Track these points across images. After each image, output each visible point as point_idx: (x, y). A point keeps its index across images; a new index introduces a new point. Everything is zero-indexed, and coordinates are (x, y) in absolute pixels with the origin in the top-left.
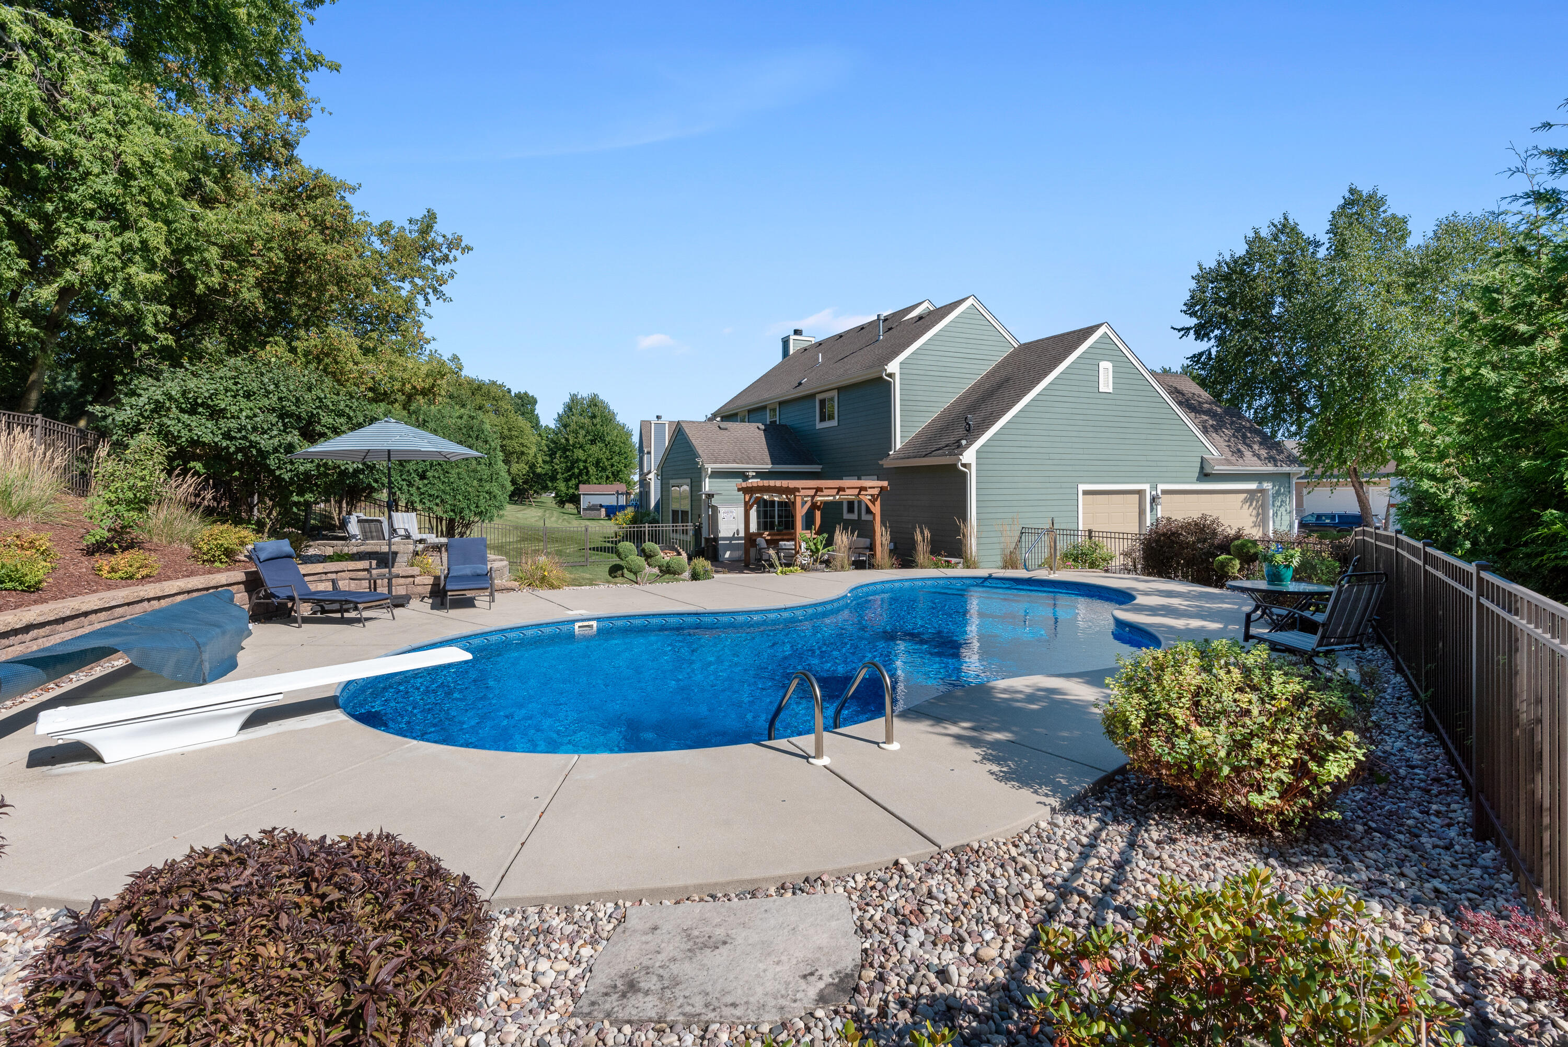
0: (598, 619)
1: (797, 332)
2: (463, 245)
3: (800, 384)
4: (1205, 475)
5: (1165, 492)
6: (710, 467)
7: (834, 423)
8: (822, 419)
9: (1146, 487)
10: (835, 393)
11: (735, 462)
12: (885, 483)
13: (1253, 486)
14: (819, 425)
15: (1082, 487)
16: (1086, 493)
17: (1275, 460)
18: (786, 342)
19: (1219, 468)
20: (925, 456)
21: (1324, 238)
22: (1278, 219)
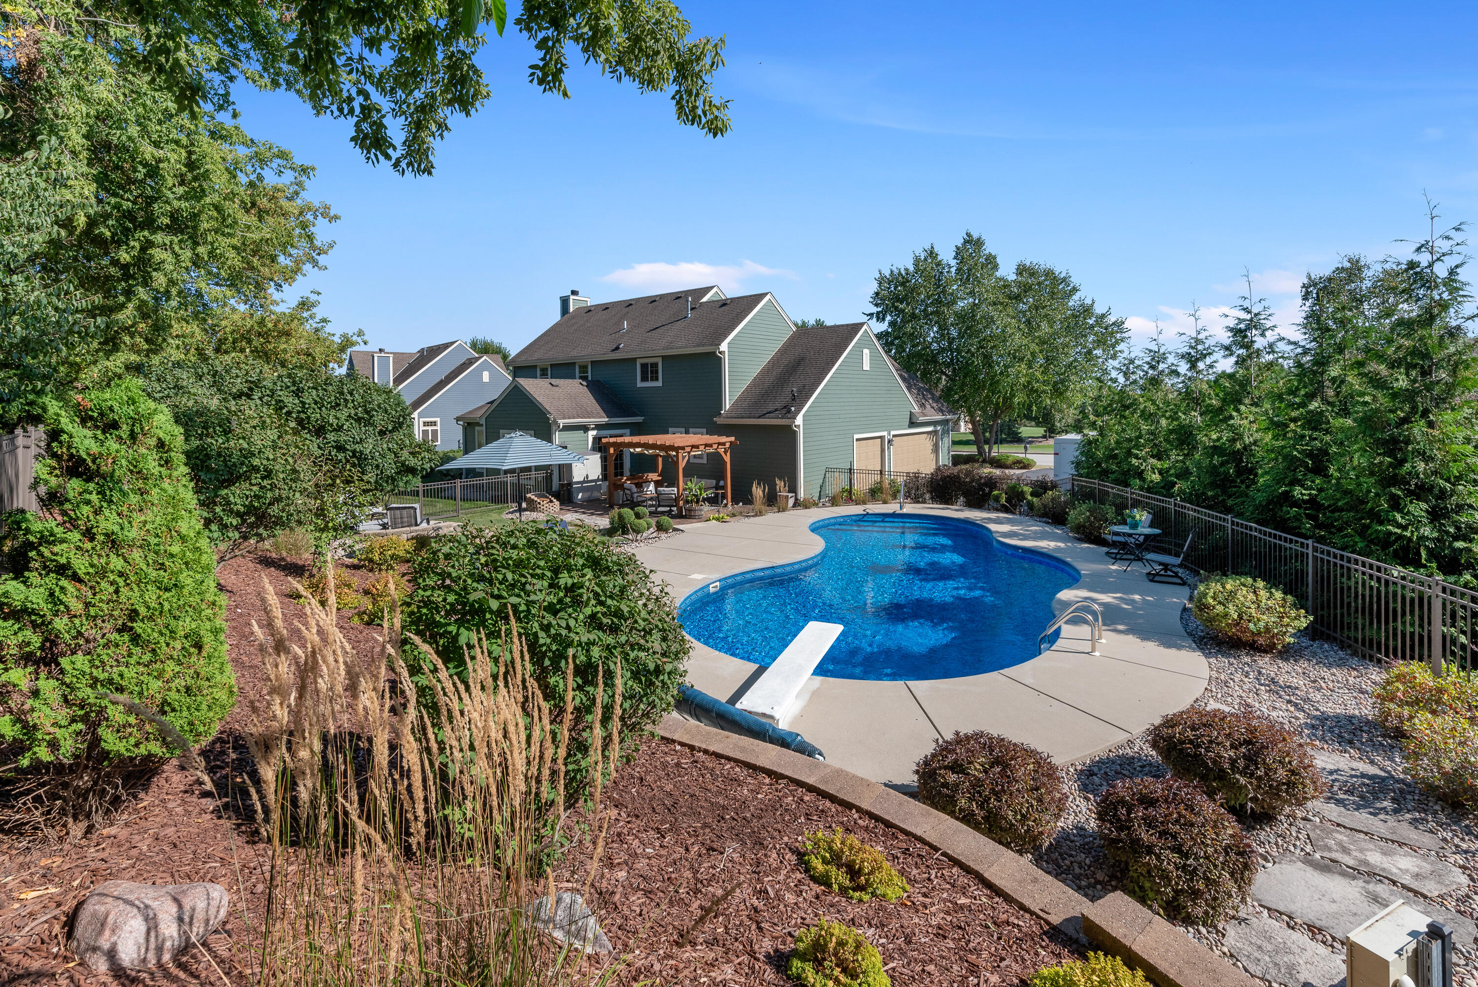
0: (720, 581)
1: (574, 293)
2: (332, 214)
3: (617, 348)
4: (912, 424)
5: (894, 436)
6: (562, 422)
7: (659, 384)
8: (644, 378)
9: (885, 433)
10: (660, 361)
11: (579, 417)
12: (733, 439)
13: (930, 429)
14: (640, 384)
15: (856, 436)
16: (858, 440)
17: (942, 411)
18: (565, 302)
19: (922, 419)
20: (759, 417)
21: (953, 263)
22: (928, 247)
